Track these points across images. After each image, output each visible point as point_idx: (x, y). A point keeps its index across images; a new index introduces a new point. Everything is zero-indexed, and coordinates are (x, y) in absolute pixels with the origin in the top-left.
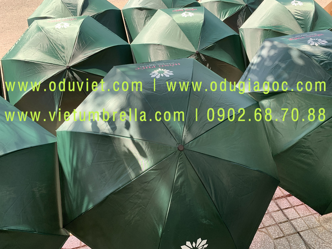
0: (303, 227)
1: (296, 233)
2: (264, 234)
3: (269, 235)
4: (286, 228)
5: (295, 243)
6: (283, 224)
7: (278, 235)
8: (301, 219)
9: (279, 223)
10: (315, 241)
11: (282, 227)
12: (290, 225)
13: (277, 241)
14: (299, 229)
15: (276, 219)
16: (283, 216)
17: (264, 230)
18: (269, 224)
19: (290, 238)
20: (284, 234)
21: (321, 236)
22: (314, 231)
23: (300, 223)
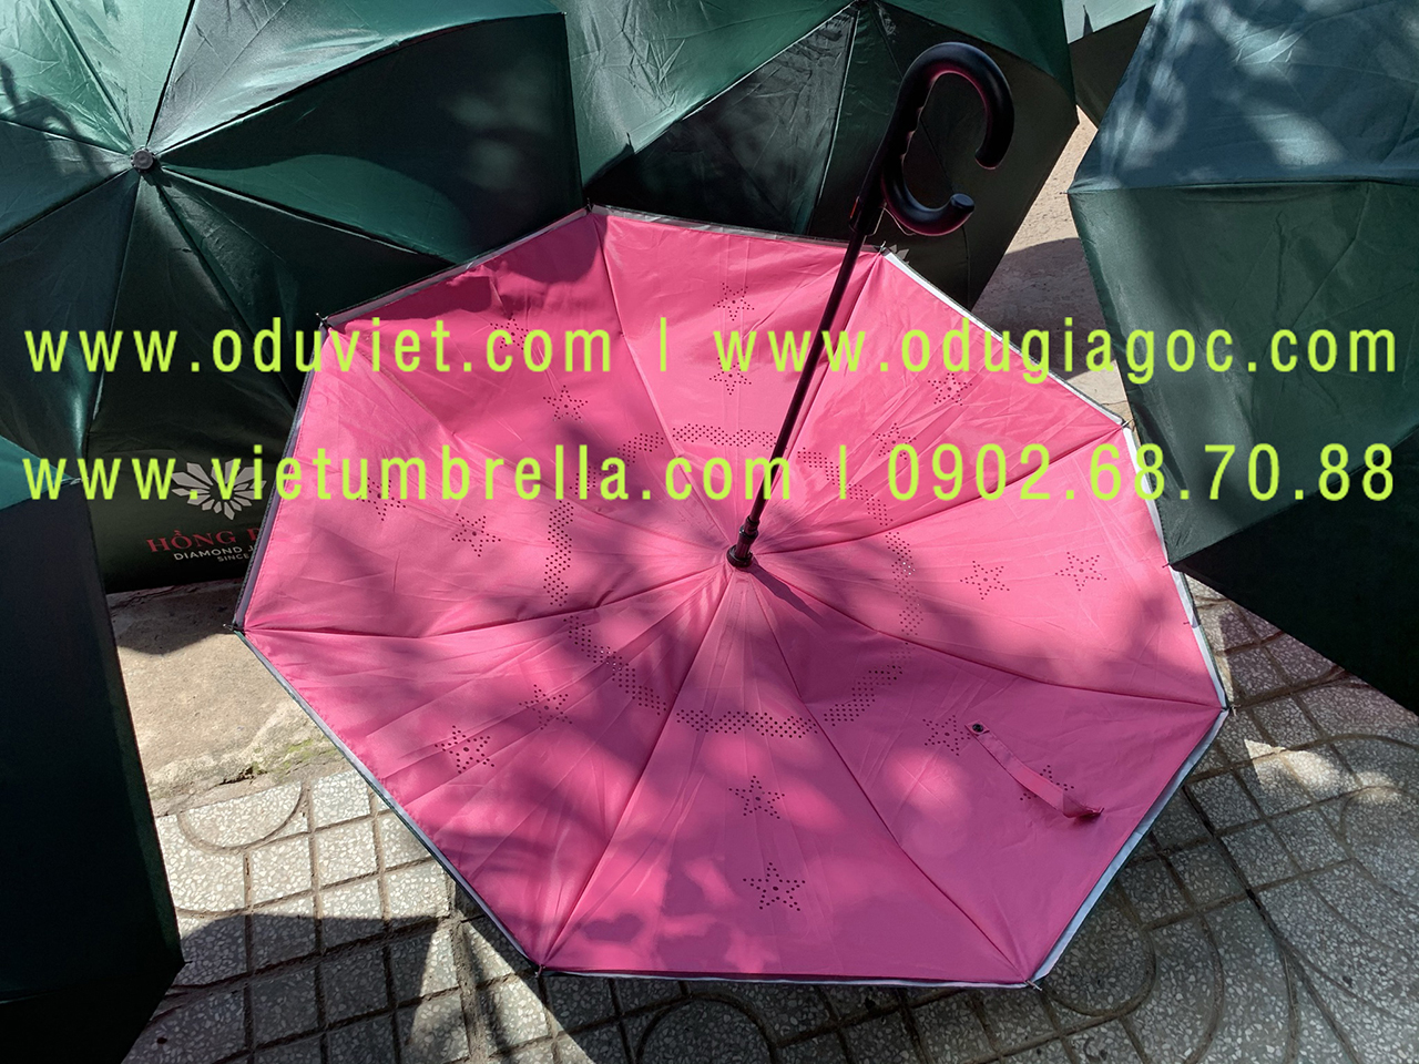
8: (1264, 826)
9: (1169, 848)
20: (1189, 904)
21: (1347, 910)
22: (1319, 887)
23: (1262, 847)
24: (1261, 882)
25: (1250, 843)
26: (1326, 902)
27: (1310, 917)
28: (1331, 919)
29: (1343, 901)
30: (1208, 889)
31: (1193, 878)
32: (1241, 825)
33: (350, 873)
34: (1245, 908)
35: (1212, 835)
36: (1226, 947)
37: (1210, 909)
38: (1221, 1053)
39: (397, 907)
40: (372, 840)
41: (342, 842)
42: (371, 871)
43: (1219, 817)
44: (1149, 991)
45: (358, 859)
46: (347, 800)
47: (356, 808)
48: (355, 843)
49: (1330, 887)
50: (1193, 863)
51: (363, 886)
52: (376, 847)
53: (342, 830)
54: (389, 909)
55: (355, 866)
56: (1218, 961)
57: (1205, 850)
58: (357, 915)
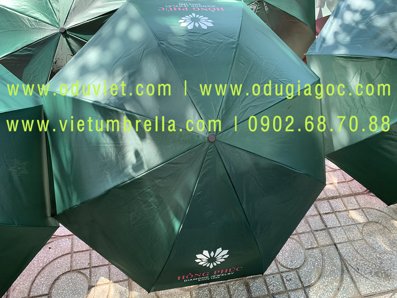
0: (342, 239)
1: (333, 245)
2: (294, 242)
3: (301, 244)
4: (321, 238)
5: (329, 257)
6: (319, 232)
7: (311, 245)
8: (341, 228)
9: (315, 231)
10: (353, 256)
11: (317, 236)
12: (327, 235)
13: (309, 251)
14: (336, 240)
15: (313, 225)
16: (320, 223)
17: (295, 237)
18: (303, 231)
19: (325, 250)
20: (318, 245)
21: (360, 252)
22: (354, 245)
23: (340, 233)
24: (338, 242)
25: (337, 232)
26: (355, 249)
27: (350, 252)
28: (356, 253)
29: (360, 249)
30: (324, 242)
32: (335, 227)
34: (333, 248)
35: (327, 229)
36: (327, 257)
43: (329, 224)
49: (357, 245)
50: (321, 235)
56: (324, 260)
57: (324, 232)
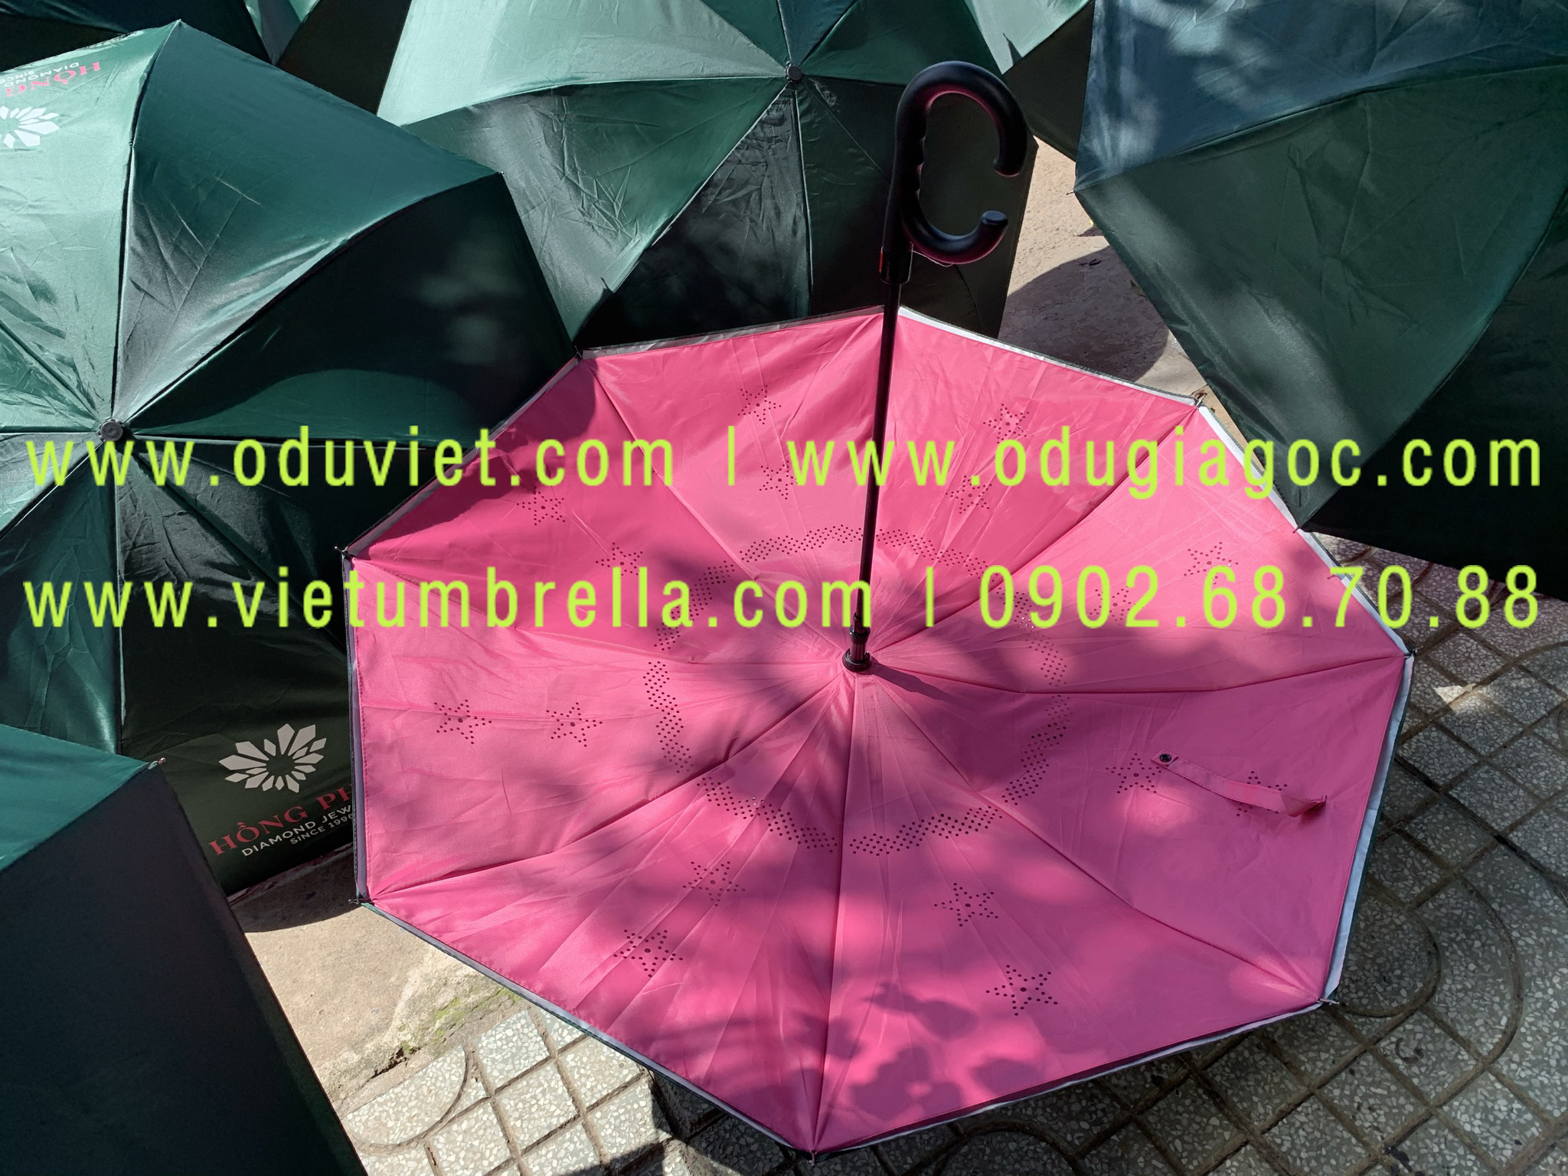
1: (1494, 846)
4: (1438, 836)
6: (1420, 817)
7: (1418, 879)
8: (1487, 767)
9: (1401, 820)
11: (1421, 836)
12: (1451, 816)
14: (1497, 822)
19: (1478, 876)
22: (1564, 810)
24: (1506, 824)
25: (1480, 789)
30: (1457, 847)
31: (1437, 842)
32: (1463, 773)
33: (548, 1127)
34: (1500, 854)
35: (1437, 793)
36: (1498, 900)
37: (1466, 868)
38: (1537, 1010)
39: (613, 1146)
40: (561, 1083)
41: (528, 1096)
42: (571, 1116)
43: (1438, 772)
44: (1439, 972)
45: (553, 1108)
46: (519, 1048)
47: (532, 1054)
48: (544, 1092)
50: (1431, 827)
51: (568, 1135)
52: (568, 1089)
53: (525, 1083)
54: (605, 1150)
55: (552, 1116)
56: (1496, 917)
57: (1438, 809)
58: (572, 1169)
